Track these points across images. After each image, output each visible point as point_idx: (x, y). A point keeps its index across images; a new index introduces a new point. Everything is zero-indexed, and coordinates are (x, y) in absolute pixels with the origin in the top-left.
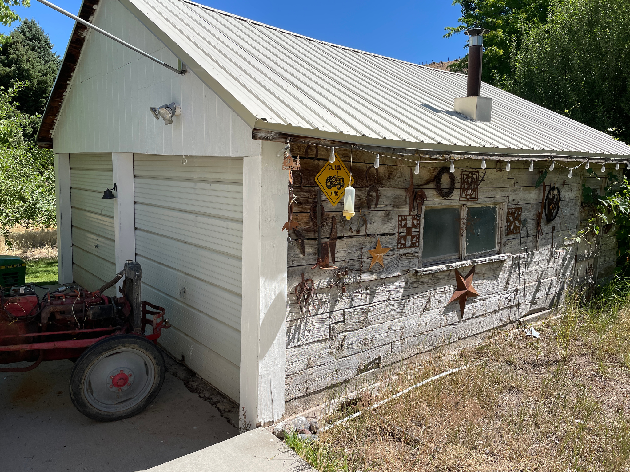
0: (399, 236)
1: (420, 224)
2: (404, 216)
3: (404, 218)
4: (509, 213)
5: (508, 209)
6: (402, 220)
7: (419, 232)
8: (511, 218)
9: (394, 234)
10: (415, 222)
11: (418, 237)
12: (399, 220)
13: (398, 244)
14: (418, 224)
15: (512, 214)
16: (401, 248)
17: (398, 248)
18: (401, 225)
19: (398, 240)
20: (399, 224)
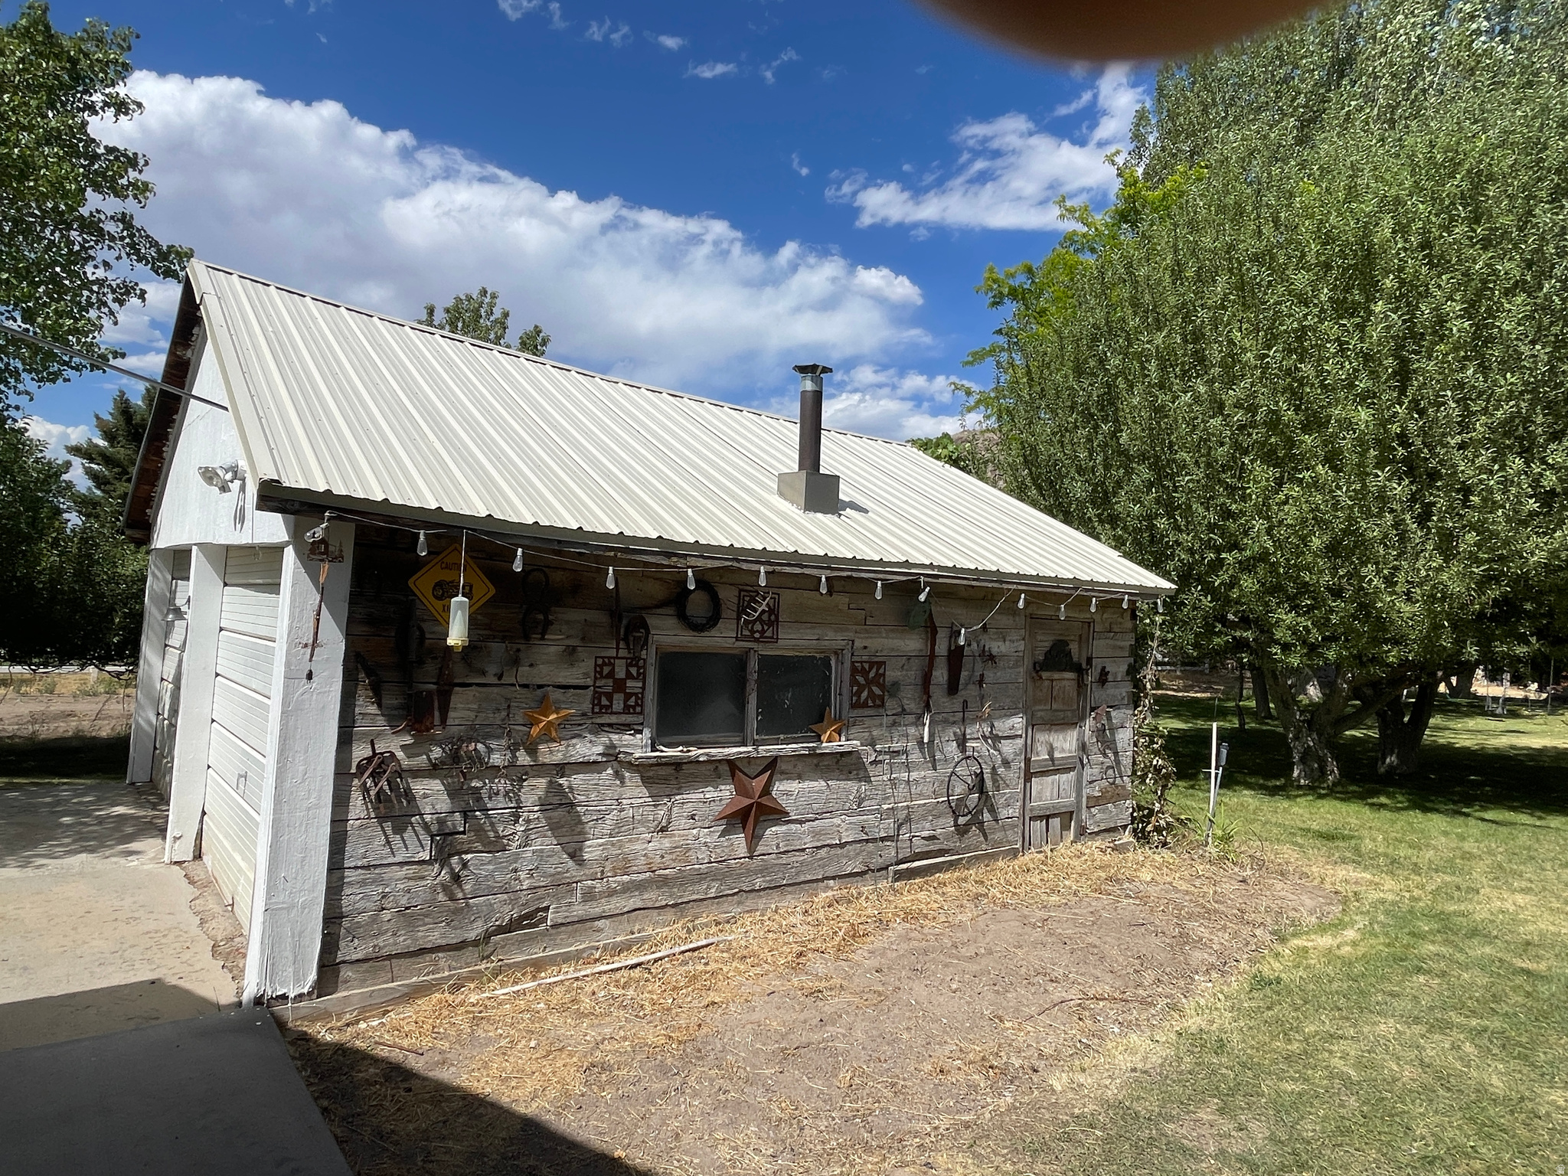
0: (595, 692)
1: (644, 674)
2: (609, 658)
3: (609, 662)
4: (854, 671)
5: (853, 663)
6: (604, 664)
7: (643, 688)
8: (861, 680)
9: (586, 687)
10: (633, 670)
11: (640, 698)
12: (596, 665)
13: (594, 705)
14: (639, 674)
15: (865, 673)
16: (600, 712)
17: (593, 713)
18: (601, 673)
19: (594, 698)
20: (596, 671)
